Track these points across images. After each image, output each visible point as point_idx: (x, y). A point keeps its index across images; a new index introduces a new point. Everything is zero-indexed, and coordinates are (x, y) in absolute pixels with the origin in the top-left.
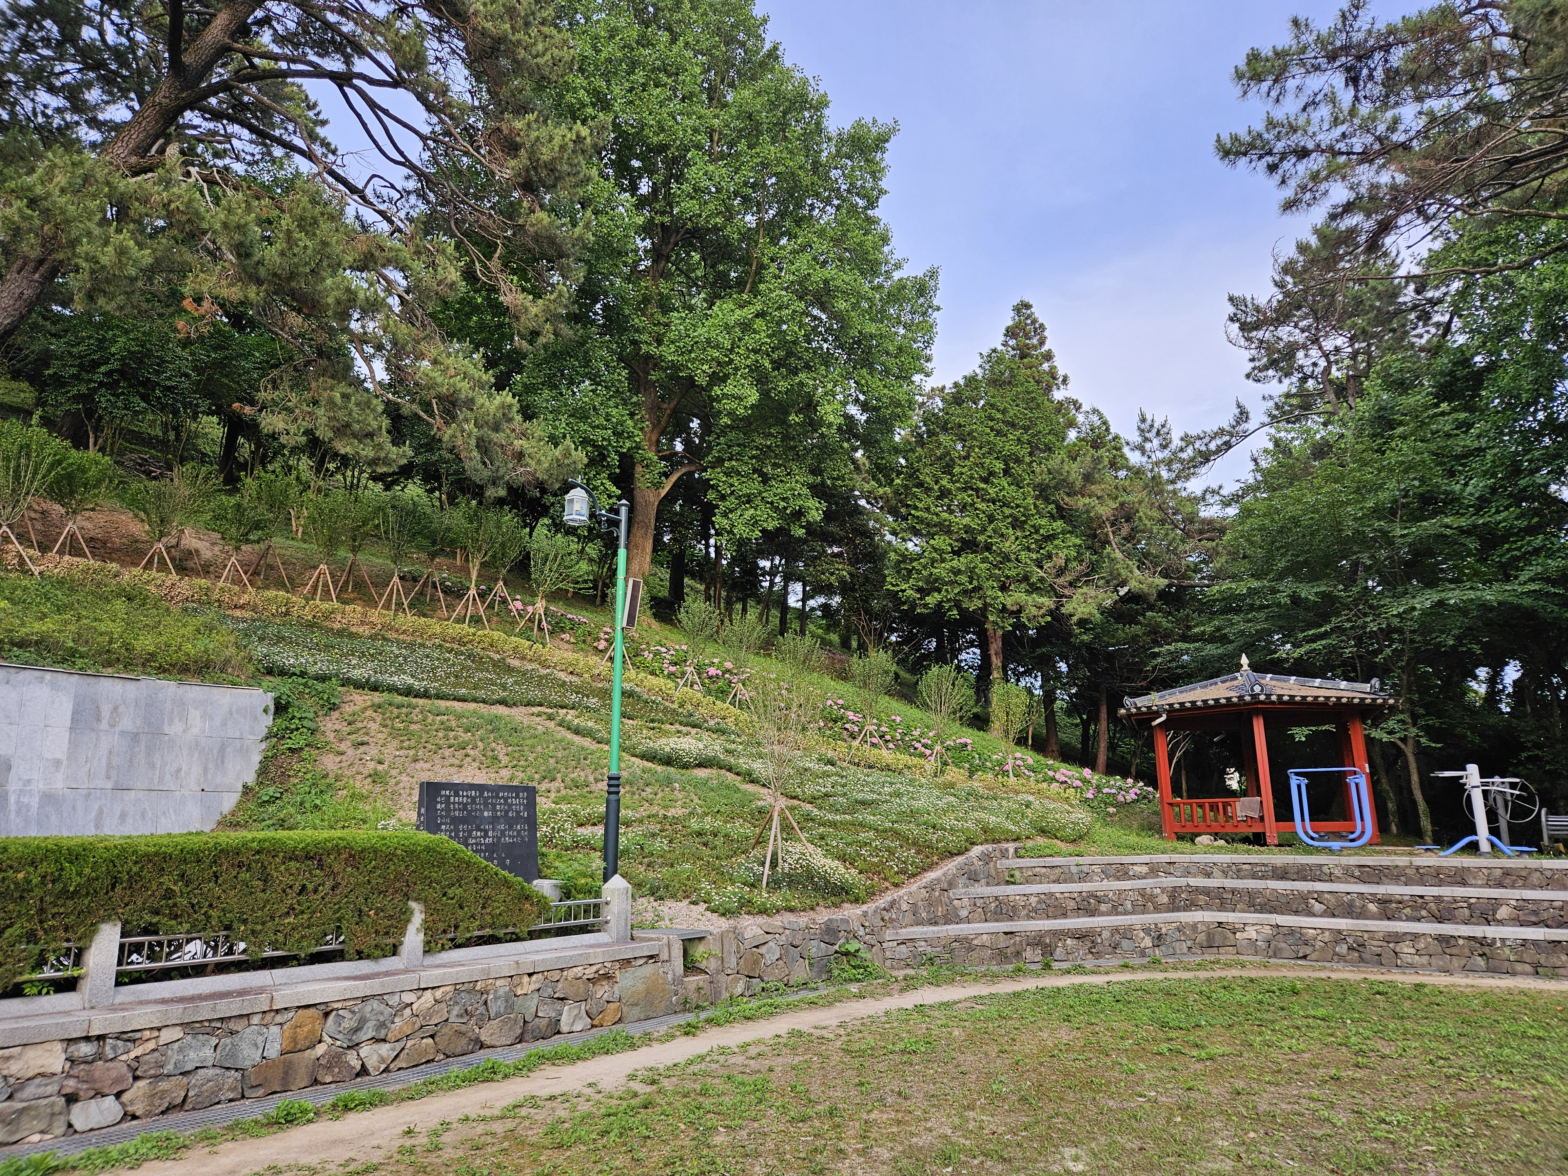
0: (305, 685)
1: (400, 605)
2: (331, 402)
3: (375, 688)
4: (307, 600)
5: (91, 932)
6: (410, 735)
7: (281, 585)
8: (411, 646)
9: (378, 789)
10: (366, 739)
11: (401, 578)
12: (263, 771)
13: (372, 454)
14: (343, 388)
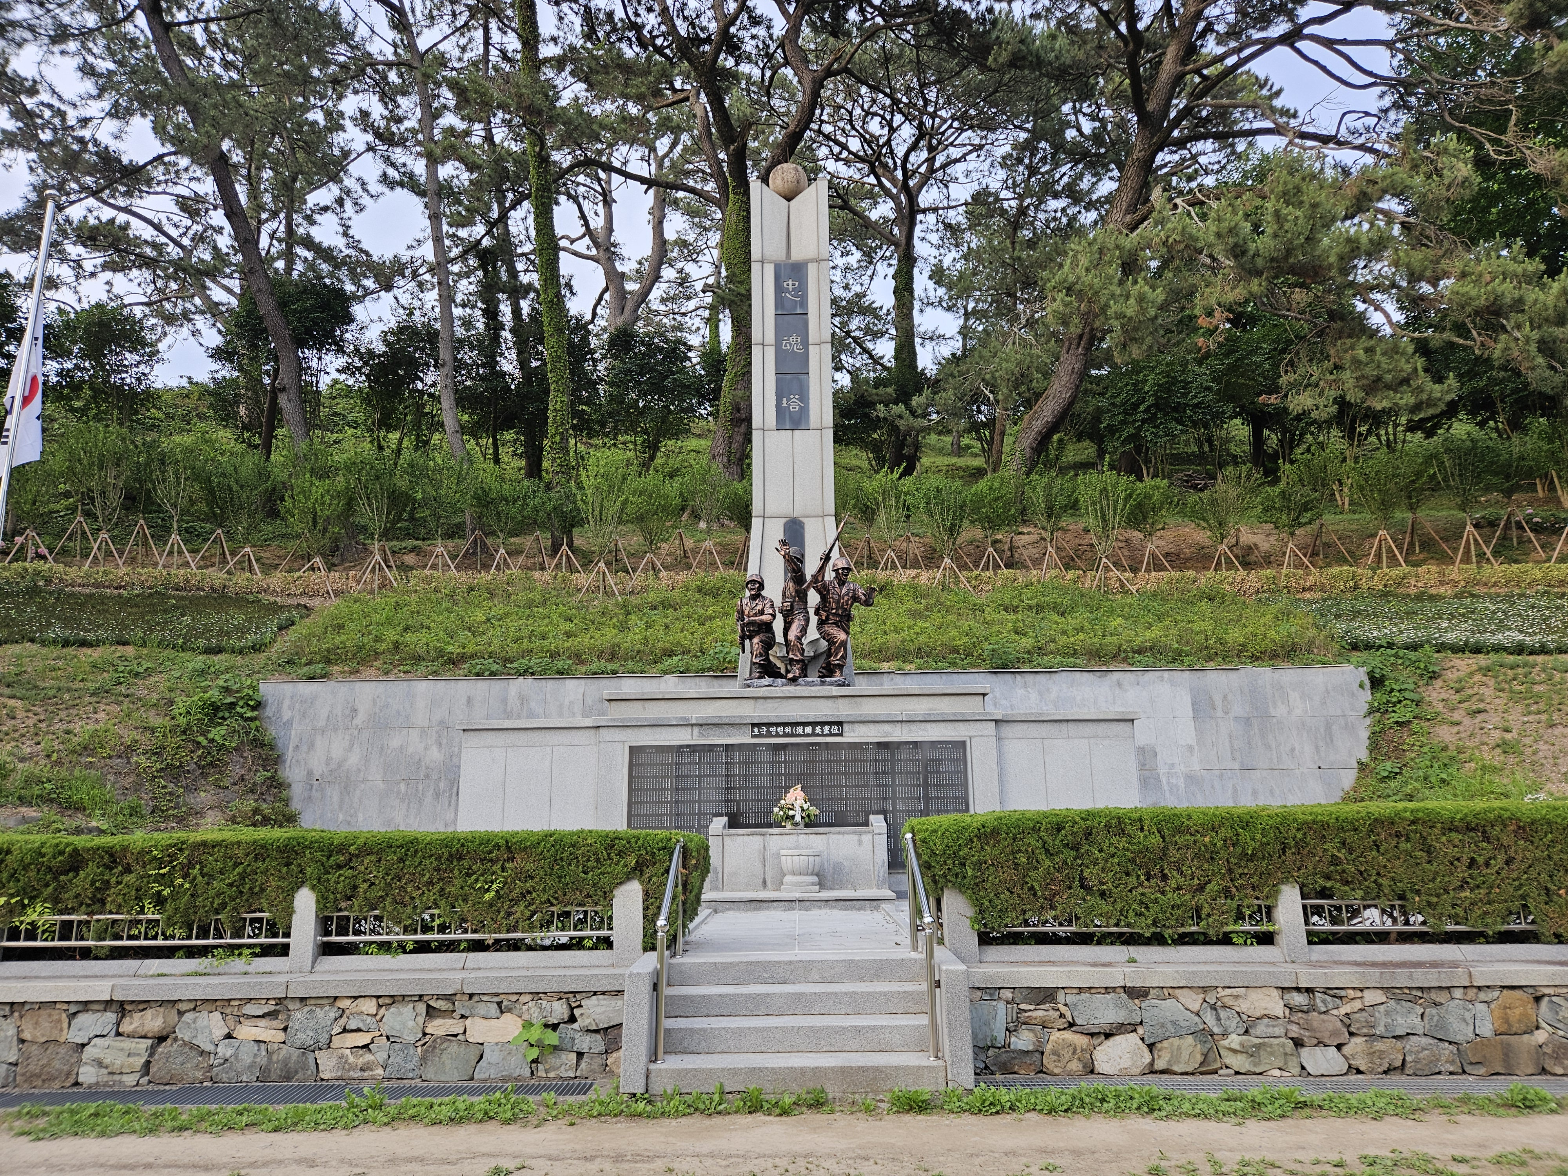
0: (1396, 656)
1: (1481, 555)
2: (1356, 362)
3: (1477, 650)
4: (1374, 570)
5: (1274, 893)
6: (1537, 698)
7: (1342, 561)
8: (1508, 598)
9: (1512, 760)
10: (1481, 706)
11: (1476, 526)
12: (1374, 747)
13: (1412, 401)
14: (1364, 342)
